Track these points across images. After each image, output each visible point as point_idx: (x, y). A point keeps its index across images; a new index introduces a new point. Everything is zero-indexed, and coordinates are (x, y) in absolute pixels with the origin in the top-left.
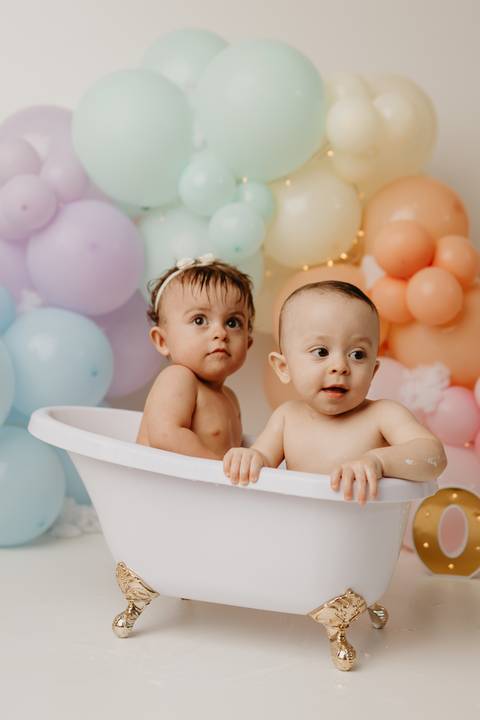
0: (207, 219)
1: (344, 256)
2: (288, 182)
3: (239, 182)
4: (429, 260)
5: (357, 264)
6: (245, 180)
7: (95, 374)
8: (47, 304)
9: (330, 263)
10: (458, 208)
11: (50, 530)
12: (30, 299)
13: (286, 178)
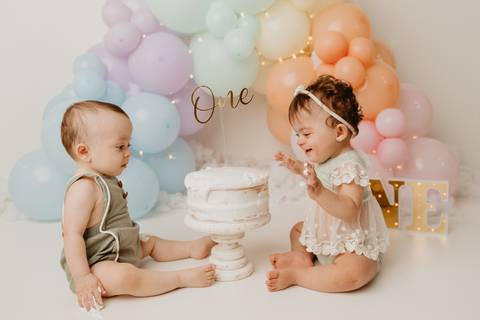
0: (223, 38)
1: (302, 52)
2: (267, 14)
3: (238, 16)
4: (345, 53)
5: (310, 55)
6: (242, 15)
7: (168, 127)
8: (143, 91)
9: (294, 57)
10: (364, 21)
11: (154, 208)
12: (134, 88)
13: (265, 12)
